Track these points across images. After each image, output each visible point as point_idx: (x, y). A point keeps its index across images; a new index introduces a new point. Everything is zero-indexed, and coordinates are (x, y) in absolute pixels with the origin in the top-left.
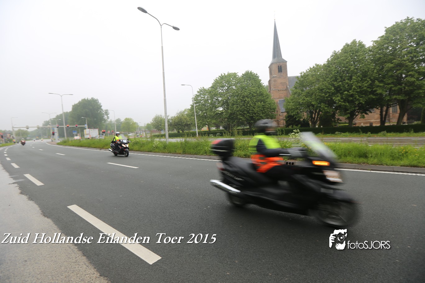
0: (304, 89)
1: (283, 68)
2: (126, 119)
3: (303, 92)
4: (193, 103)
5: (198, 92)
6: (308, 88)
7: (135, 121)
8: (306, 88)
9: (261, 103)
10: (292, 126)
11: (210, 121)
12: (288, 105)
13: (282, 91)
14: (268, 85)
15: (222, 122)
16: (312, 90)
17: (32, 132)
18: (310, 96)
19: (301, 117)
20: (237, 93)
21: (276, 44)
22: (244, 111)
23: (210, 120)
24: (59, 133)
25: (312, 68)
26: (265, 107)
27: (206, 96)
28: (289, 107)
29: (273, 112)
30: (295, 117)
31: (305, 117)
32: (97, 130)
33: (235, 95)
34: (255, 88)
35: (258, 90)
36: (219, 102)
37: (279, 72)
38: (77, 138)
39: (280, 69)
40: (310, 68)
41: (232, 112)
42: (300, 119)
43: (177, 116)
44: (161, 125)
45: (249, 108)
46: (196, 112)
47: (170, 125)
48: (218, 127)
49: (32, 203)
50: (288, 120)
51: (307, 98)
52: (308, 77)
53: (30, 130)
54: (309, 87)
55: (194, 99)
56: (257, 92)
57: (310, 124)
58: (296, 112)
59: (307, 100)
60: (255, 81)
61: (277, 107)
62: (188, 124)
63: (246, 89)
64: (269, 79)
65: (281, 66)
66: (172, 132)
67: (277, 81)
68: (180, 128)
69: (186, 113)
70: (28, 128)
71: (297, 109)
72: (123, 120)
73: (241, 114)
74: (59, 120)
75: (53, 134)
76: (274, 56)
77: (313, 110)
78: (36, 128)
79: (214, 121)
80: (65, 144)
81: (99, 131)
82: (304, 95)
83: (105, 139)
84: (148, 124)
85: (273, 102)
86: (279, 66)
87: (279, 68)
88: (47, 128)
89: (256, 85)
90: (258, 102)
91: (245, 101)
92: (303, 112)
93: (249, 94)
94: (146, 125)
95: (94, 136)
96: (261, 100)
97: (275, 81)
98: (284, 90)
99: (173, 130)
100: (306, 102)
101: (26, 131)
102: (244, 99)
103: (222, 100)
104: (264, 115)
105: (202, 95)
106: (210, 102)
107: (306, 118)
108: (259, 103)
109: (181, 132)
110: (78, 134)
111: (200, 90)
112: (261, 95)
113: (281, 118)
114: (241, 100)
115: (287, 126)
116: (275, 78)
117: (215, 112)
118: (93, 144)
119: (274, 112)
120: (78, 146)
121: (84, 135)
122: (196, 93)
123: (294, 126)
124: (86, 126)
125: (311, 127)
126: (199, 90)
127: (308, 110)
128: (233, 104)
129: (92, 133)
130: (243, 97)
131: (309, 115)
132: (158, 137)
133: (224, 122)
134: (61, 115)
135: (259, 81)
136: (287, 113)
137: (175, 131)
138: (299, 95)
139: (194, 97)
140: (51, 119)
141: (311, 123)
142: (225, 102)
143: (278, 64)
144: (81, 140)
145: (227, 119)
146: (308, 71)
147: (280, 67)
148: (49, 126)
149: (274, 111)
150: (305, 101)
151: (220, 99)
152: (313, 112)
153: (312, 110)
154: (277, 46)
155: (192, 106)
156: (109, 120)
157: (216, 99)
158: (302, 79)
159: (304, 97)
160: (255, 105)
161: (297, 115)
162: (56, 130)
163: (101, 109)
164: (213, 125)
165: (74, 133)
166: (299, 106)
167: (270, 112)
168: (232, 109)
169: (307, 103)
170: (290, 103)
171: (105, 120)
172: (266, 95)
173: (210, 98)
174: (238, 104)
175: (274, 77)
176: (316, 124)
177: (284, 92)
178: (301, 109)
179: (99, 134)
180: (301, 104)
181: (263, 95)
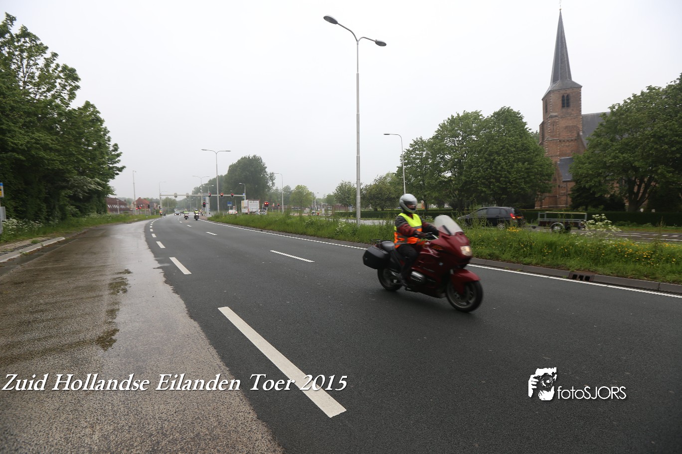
0: (617, 137)
1: (571, 100)
2: (298, 187)
3: (614, 144)
4: (402, 164)
5: (412, 145)
6: (626, 135)
7: (310, 191)
8: (622, 136)
9: (523, 164)
10: (584, 207)
11: (429, 194)
12: (580, 168)
13: (568, 142)
14: (538, 131)
15: (448, 196)
16: (636, 139)
17: (180, 202)
18: (629, 150)
19: (606, 192)
20: (479, 147)
21: (560, 54)
22: (490, 178)
23: (428, 192)
24: (210, 204)
25: (640, 96)
26: (532, 172)
27: (425, 153)
28: (581, 171)
29: (546, 180)
30: (593, 191)
31: (615, 192)
32: (258, 202)
33: (475, 150)
34: (513, 138)
35: (518, 141)
36: (446, 163)
37: (563, 106)
38: (232, 212)
39: (566, 101)
40: (634, 96)
41: (467, 180)
42: (605, 194)
43: (375, 184)
44: (349, 197)
45: (500, 173)
46: (406, 179)
47: (363, 198)
48: (440, 203)
49: (176, 297)
50: (578, 196)
51: (622, 153)
52: (627, 113)
53: (178, 199)
54: (629, 134)
55: (404, 157)
56: (516, 144)
57: (627, 204)
58: (595, 181)
59: (624, 157)
60: (514, 124)
61: (555, 172)
62: (391, 198)
63: (495, 140)
64: (541, 120)
65: (568, 96)
66: (366, 210)
67: (558, 124)
68: (379, 204)
69: (389, 179)
70: (176, 197)
71: (599, 175)
72: (293, 188)
73: (483, 183)
74: (211, 187)
75: (204, 205)
76: (555, 78)
77: (635, 178)
78: (185, 197)
79: (435, 194)
80: (217, 220)
81: (260, 203)
82: (617, 149)
83: (268, 215)
84: (329, 196)
85: (548, 163)
86: (563, 97)
87: (563, 101)
88: (197, 197)
89: (516, 132)
90: (518, 162)
91: (492, 161)
92: (610, 182)
93: (502, 149)
94: (326, 197)
95: (254, 210)
96: (524, 159)
97: (554, 123)
98: (572, 140)
99: (367, 206)
100: (619, 163)
101: (174, 200)
102: (492, 158)
103: (451, 160)
104: (528, 185)
105: (417, 151)
106: (430, 162)
107: (618, 192)
108: (520, 164)
109: (379, 209)
110: (234, 207)
111: (415, 142)
112: (524, 150)
113: (562, 192)
114: (485, 158)
115: (575, 207)
116: (553, 119)
117: (438, 178)
118: (253, 221)
119: (549, 180)
120: (233, 224)
121: (241, 209)
122: (408, 147)
123: (589, 208)
124: (244, 195)
125: (627, 211)
126: (412, 142)
127: (624, 178)
128: (471, 167)
129: (251, 206)
130: (490, 155)
131: (626, 188)
132: (344, 216)
133: (453, 196)
134: (214, 180)
135: (523, 124)
136: (577, 183)
137: (371, 208)
138: (604, 149)
139: (404, 153)
140: (202, 185)
141: (630, 204)
142: (456, 162)
143: (563, 92)
144: (237, 215)
145: (457, 192)
146: (629, 101)
147: (565, 98)
148: (199, 194)
149: (549, 178)
150: (617, 161)
151: (448, 157)
152: (636, 182)
153: (633, 179)
154: (561, 59)
155: (400, 169)
156: (274, 188)
157: (441, 158)
158: (614, 118)
159: (617, 151)
160: (512, 168)
161: (597, 186)
162: (207, 200)
163: (265, 172)
164: (433, 201)
165: (229, 205)
166: (603, 170)
167: (540, 180)
168: (468, 175)
169: (622, 165)
170: (584, 164)
171: (269, 188)
172: (534, 151)
173: (431, 155)
174: (478, 166)
175: (552, 117)
176: (640, 205)
177: (573, 143)
178: (608, 175)
179: (261, 208)
180: (609, 166)
181: (528, 150)
